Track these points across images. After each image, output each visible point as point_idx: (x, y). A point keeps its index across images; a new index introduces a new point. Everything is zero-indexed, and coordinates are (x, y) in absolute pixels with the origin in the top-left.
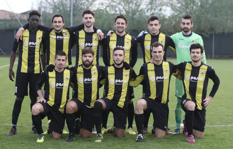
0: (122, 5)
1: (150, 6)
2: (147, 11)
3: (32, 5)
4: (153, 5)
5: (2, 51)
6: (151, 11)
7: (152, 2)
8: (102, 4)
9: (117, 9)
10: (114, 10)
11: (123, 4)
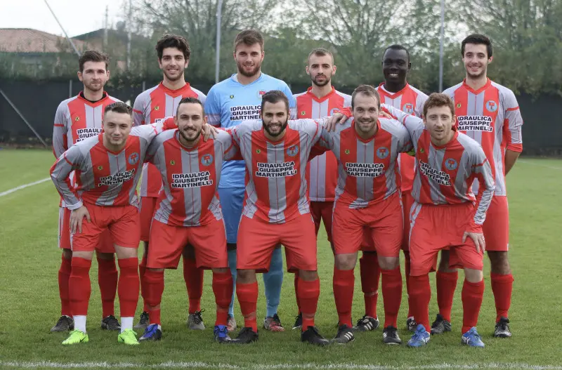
0: (343, 19)
1: (414, 20)
2: (408, 34)
3: (107, 15)
4: (422, 17)
5: (36, 133)
6: (418, 33)
7: (419, 10)
8: (290, 15)
9: (329, 28)
10: (323, 29)
11: (345, 15)
